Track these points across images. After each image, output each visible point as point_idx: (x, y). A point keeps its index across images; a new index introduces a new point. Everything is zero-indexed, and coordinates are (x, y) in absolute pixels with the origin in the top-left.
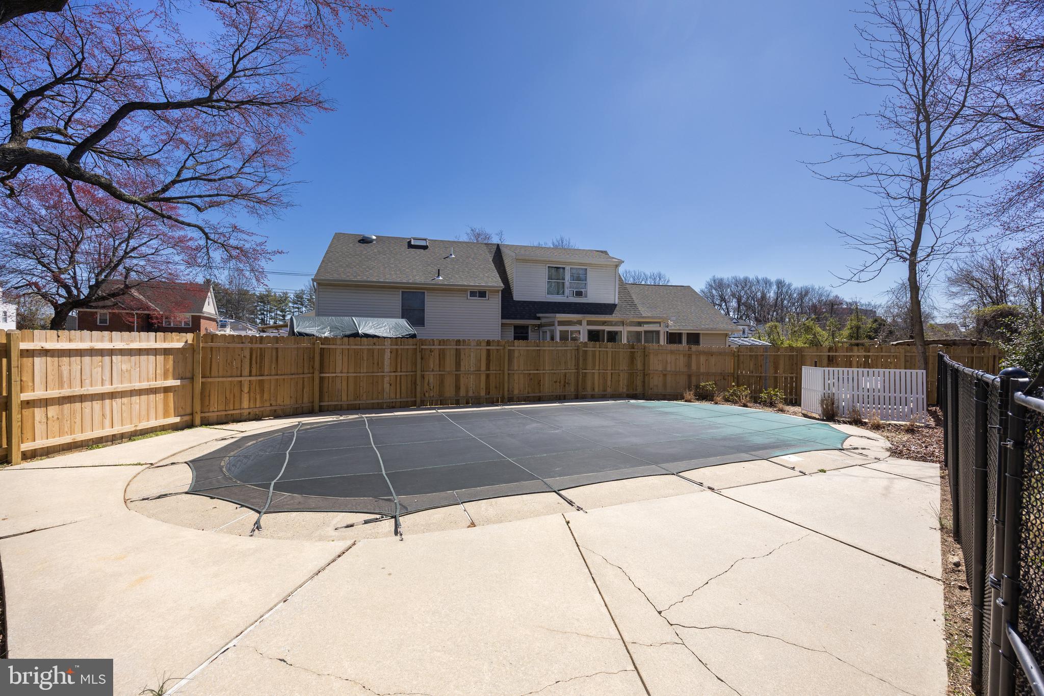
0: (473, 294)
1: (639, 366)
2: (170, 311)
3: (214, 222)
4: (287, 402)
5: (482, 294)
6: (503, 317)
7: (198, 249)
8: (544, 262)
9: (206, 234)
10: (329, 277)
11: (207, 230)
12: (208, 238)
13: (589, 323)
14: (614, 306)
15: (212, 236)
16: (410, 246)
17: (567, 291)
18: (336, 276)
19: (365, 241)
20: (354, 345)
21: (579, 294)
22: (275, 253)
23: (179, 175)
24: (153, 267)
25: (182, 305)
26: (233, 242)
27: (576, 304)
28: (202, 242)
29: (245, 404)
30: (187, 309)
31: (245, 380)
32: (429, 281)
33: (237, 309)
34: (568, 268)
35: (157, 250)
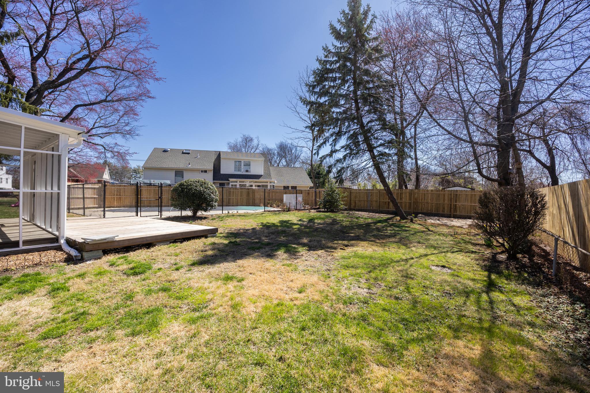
0: (202, 171)
1: (251, 196)
2: (88, 178)
3: (108, 142)
4: (128, 204)
5: (206, 171)
6: (214, 180)
7: (102, 153)
8: (233, 159)
9: (104, 148)
10: (148, 166)
11: (105, 146)
12: (105, 149)
13: (240, 182)
14: (262, 175)
15: (107, 148)
16: (183, 153)
17: (242, 170)
18: (151, 166)
19: (165, 151)
20: (149, 188)
21: (247, 171)
22: (133, 153)
23: (94, 126)
24: (80, 158)
25: (93, 175)
26: (115, 150)
27: (245, 175)
28: (103, 150)
29: (115, 203)
30: (95, 177)
31: (115, 197)
32: (185, 167)
33: (121, 176)
34: (242, 161)
35: (82, 150)
